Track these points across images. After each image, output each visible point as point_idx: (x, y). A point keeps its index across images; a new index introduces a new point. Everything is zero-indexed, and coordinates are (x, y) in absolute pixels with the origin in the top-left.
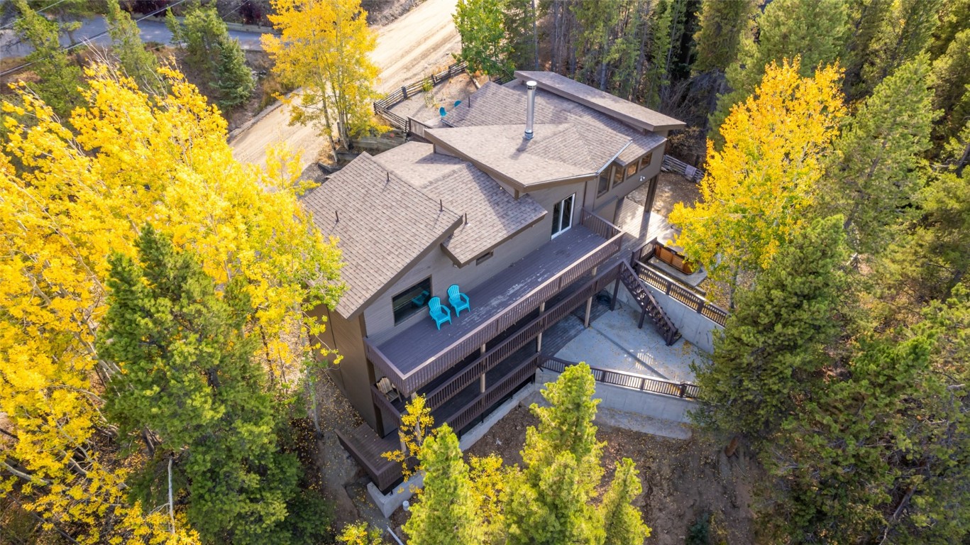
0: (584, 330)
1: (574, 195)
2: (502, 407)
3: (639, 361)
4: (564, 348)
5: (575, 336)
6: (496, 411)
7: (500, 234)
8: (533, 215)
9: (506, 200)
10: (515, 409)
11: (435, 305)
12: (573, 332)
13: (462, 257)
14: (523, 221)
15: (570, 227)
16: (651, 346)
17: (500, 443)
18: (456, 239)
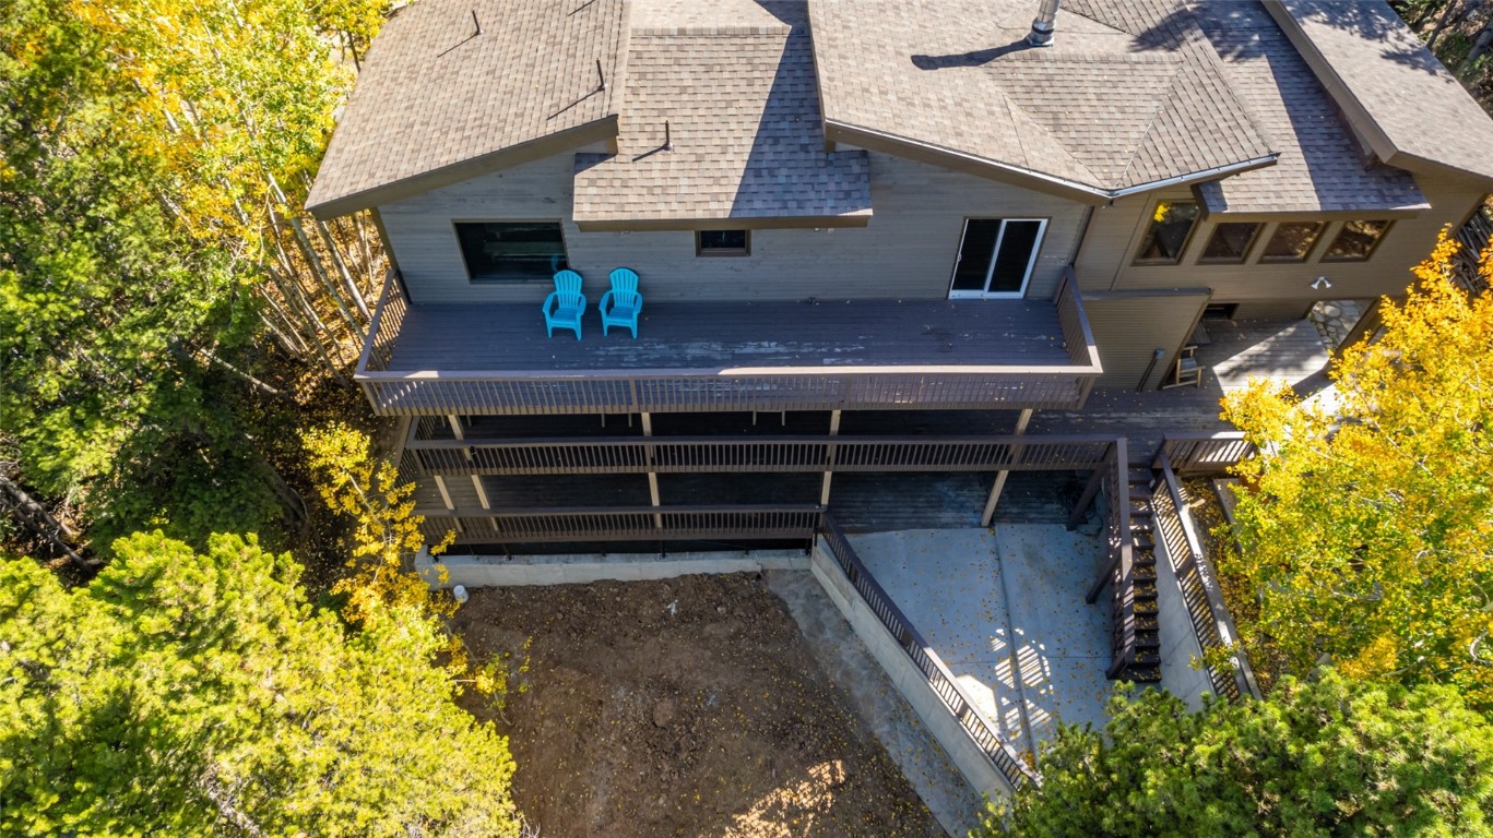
0: (973, 526)
1: (1044, 222)
2: (718, 554)
3: (1015, 661)
4: (901, 533)
5: (945, 526)
6: (701, 555)
7: (714, 206)
8: (831, 203)
9: (805, 140)
10: (745, 575)
11: (567, 287)
12: (947, 516)
13: (586, 208)
14: (792, 205)
15: (1019, 295)
16: (1072, 653)
17: (673, 611)
18: (612, 166)
